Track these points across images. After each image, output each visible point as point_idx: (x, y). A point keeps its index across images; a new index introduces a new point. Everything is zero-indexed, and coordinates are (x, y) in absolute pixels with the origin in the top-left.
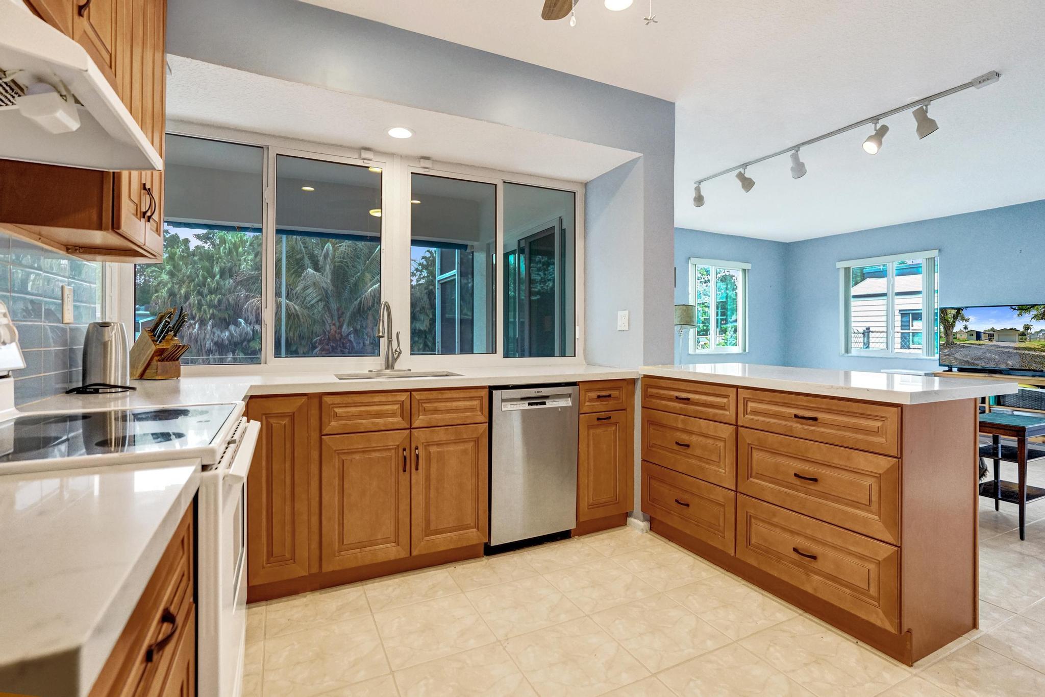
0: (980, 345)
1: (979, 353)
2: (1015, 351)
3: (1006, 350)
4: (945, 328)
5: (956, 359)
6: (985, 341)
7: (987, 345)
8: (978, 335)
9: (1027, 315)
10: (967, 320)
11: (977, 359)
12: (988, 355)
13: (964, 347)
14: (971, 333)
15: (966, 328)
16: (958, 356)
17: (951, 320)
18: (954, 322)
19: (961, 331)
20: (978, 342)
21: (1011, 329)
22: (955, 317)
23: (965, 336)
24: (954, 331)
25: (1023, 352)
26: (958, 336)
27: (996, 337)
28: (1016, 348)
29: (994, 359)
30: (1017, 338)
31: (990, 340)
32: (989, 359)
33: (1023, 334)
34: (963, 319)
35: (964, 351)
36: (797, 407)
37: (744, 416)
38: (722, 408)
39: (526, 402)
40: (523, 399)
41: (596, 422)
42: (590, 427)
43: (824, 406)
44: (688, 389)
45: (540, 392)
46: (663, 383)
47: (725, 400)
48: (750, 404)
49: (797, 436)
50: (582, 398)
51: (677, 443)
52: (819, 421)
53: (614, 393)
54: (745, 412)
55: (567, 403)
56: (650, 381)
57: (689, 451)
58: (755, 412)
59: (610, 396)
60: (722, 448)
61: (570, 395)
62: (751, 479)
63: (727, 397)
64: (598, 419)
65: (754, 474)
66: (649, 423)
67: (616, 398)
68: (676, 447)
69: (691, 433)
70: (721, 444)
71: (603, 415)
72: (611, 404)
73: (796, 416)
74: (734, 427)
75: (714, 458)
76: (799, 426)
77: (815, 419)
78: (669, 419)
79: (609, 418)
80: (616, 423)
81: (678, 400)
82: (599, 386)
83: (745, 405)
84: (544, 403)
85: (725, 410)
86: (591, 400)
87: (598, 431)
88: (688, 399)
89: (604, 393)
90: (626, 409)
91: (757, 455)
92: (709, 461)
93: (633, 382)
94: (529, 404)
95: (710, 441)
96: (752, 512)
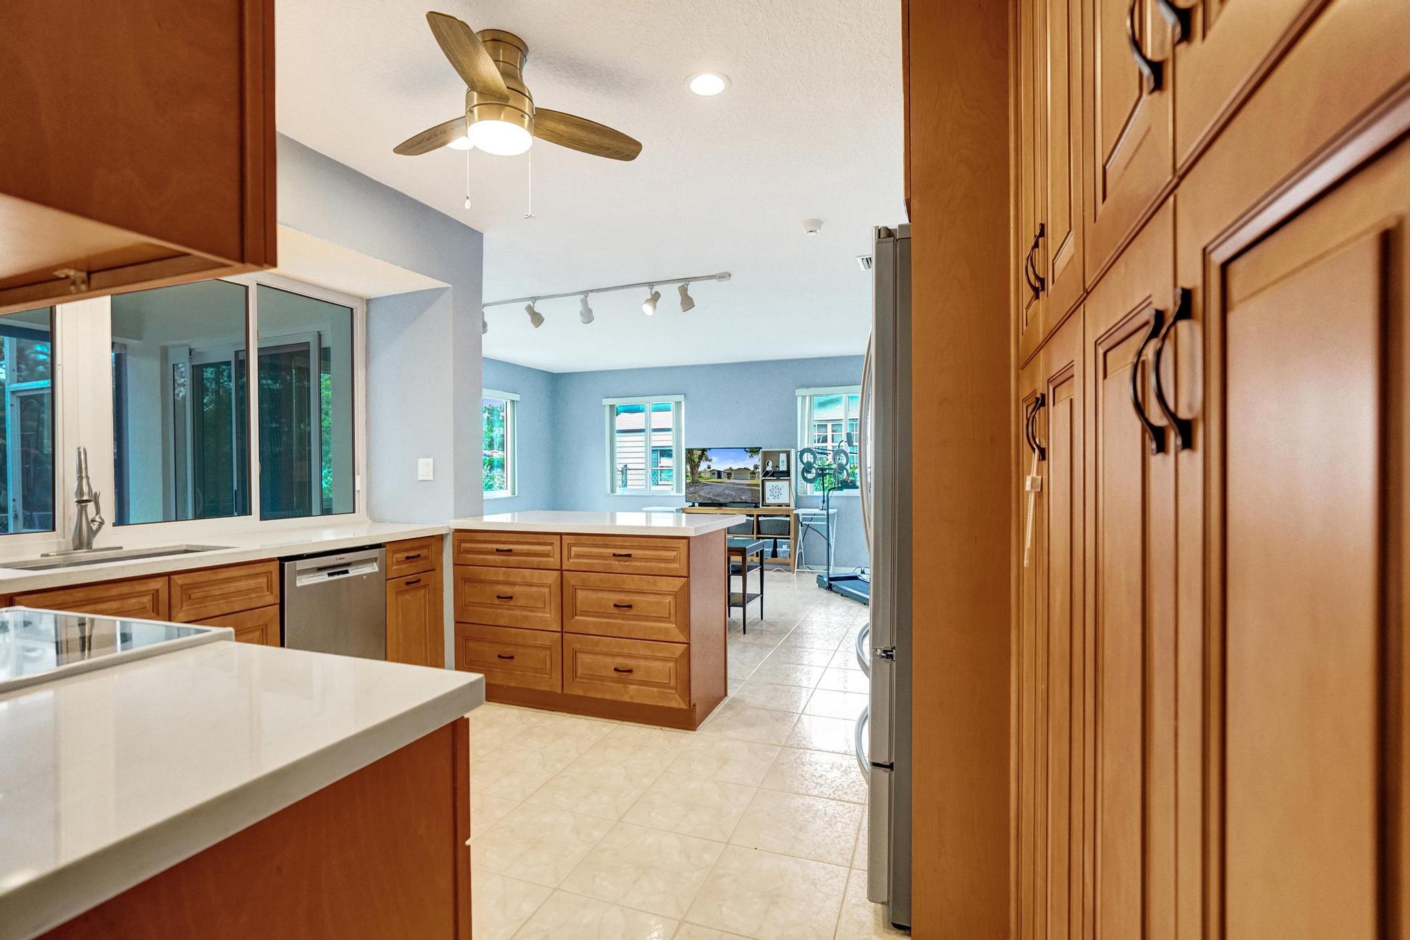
0: (720, 483)
1: (719, 490)
2: (748, 487)
3: (741, 487)
4: (691, 468)
5: (700, 496)
6: (724, 479)
7: (727, 483)
8: (719, 474)
9: (756, 456)
10: (710, 461)
11: (718, 495)
12: (727, 492)
13: (707, 485)
14: (713, 472)
15: (709, 467)
16: (702, 493)
17: (697, 460)
18: (699, 462)
19: (705, 470)
20: (719, 480)
21: (745, 468)
22: (700, 458)
23: (708, 475)
24: (699, 470)
25: (753, 488)
26: (702, 475)
27: (733, 475)
28: (748, 485)
29: (732, 495)
30: (749, 476)
31: (729, 478)
32: (728, 495)
33: (753, 473)
34: (707, 460)
35: (707, 489)
36: (615, 547)
37: (568, 560)
38: (547, 555)
39: (325, 573)
40: (320, 569)
41: (405, 587)
42: (399, 593)
43: (636, 544)
44: (510, 540)
45: (342, 559)
46: (480, 537)
47: (549, 548)
48: (574, 549)
49: (616, 572)
50: (389, 562)
51: (498, 597)
52: (633, 556)
53: (424, 552)
54: (569, 557)
55: (373, 568)
56: (462, 535)
57: (512, 603)
58: (578, 556)
59: (419, 556)
60: (547, 595)
61: (375, 560)
62: (577, 617)
63: (551, 544)
64: (408, 583)
65: (578, 612)
66: (461, 581)
67: (425, 558)
68: (497, 601)
69: (514, 584)
70: (546, 590)
71: (411, 578)
72: (420, 565)
73: (614, 555)
74: (559, 572)
75: (539, 605)
76: (617, 563)
77: (629, 555)
78: (490, 574)
79: (420, 580)
80: (425, 586)
81: (498, 553)
82: (409, 545)
83: (569, 551)
84: (347, 572)
85: (550, 557)
86: (399, 562)
87: (407, 597)
88: (510, 551)
89: (412, 554)
90: (434, 569)
91: (581, 594)
92: (533, 609)
93: (441, 538)
94: (330, 575)
95: (534, 589)
96: (578, 646)
